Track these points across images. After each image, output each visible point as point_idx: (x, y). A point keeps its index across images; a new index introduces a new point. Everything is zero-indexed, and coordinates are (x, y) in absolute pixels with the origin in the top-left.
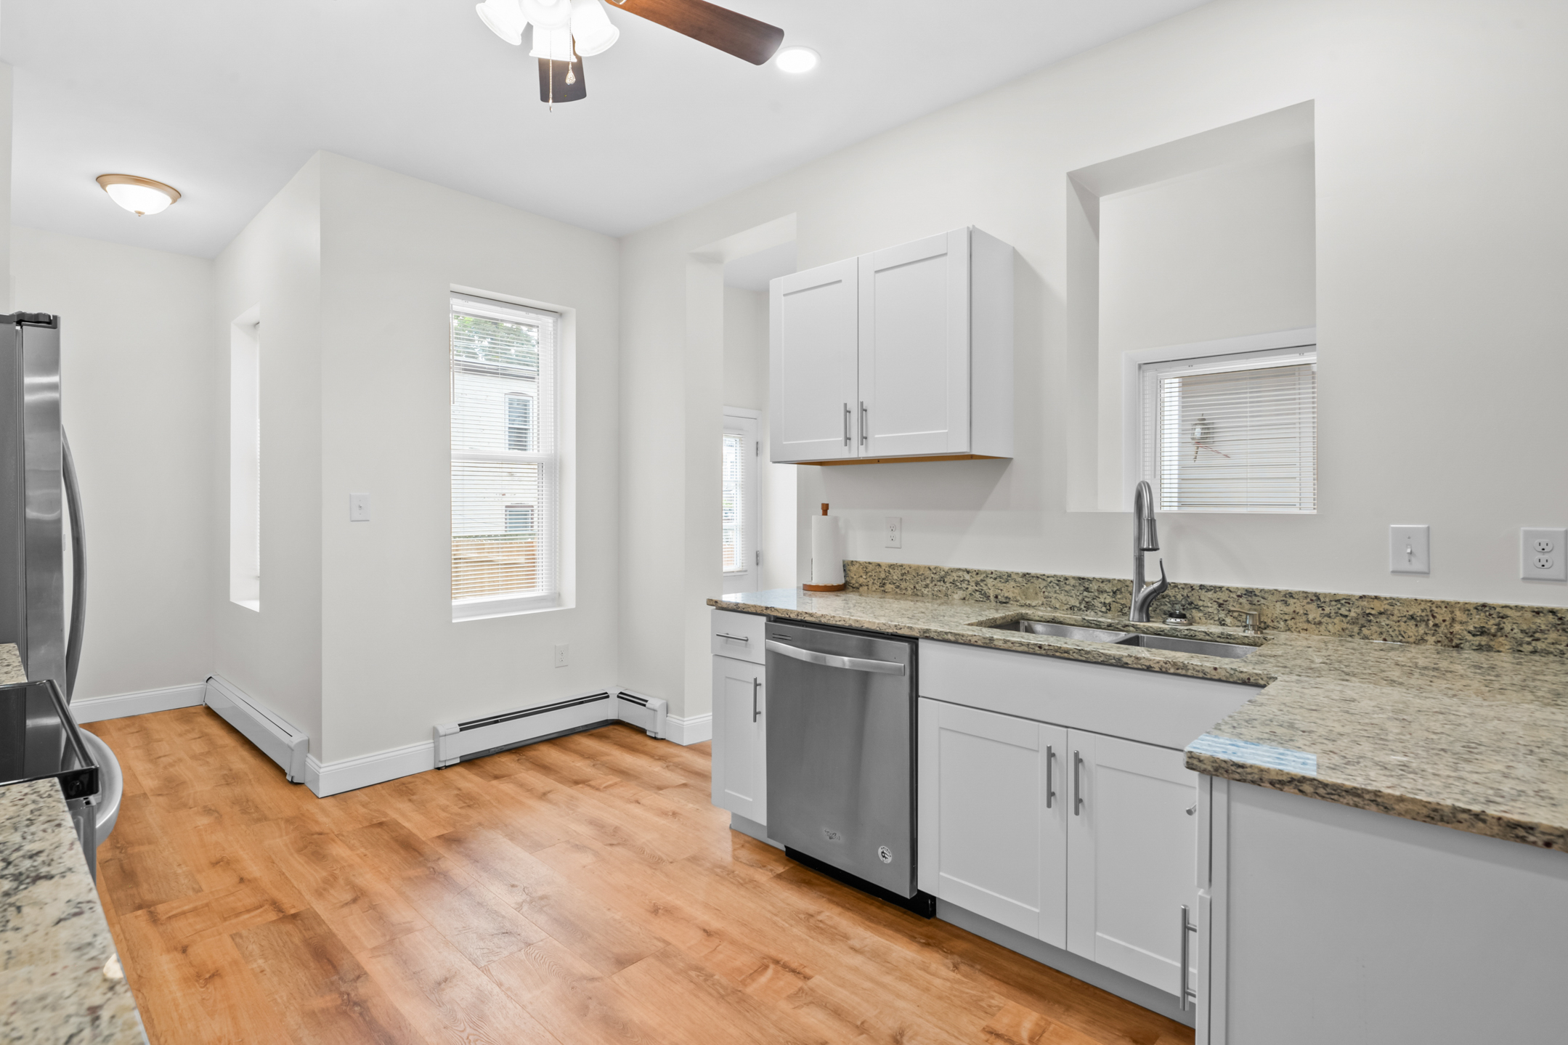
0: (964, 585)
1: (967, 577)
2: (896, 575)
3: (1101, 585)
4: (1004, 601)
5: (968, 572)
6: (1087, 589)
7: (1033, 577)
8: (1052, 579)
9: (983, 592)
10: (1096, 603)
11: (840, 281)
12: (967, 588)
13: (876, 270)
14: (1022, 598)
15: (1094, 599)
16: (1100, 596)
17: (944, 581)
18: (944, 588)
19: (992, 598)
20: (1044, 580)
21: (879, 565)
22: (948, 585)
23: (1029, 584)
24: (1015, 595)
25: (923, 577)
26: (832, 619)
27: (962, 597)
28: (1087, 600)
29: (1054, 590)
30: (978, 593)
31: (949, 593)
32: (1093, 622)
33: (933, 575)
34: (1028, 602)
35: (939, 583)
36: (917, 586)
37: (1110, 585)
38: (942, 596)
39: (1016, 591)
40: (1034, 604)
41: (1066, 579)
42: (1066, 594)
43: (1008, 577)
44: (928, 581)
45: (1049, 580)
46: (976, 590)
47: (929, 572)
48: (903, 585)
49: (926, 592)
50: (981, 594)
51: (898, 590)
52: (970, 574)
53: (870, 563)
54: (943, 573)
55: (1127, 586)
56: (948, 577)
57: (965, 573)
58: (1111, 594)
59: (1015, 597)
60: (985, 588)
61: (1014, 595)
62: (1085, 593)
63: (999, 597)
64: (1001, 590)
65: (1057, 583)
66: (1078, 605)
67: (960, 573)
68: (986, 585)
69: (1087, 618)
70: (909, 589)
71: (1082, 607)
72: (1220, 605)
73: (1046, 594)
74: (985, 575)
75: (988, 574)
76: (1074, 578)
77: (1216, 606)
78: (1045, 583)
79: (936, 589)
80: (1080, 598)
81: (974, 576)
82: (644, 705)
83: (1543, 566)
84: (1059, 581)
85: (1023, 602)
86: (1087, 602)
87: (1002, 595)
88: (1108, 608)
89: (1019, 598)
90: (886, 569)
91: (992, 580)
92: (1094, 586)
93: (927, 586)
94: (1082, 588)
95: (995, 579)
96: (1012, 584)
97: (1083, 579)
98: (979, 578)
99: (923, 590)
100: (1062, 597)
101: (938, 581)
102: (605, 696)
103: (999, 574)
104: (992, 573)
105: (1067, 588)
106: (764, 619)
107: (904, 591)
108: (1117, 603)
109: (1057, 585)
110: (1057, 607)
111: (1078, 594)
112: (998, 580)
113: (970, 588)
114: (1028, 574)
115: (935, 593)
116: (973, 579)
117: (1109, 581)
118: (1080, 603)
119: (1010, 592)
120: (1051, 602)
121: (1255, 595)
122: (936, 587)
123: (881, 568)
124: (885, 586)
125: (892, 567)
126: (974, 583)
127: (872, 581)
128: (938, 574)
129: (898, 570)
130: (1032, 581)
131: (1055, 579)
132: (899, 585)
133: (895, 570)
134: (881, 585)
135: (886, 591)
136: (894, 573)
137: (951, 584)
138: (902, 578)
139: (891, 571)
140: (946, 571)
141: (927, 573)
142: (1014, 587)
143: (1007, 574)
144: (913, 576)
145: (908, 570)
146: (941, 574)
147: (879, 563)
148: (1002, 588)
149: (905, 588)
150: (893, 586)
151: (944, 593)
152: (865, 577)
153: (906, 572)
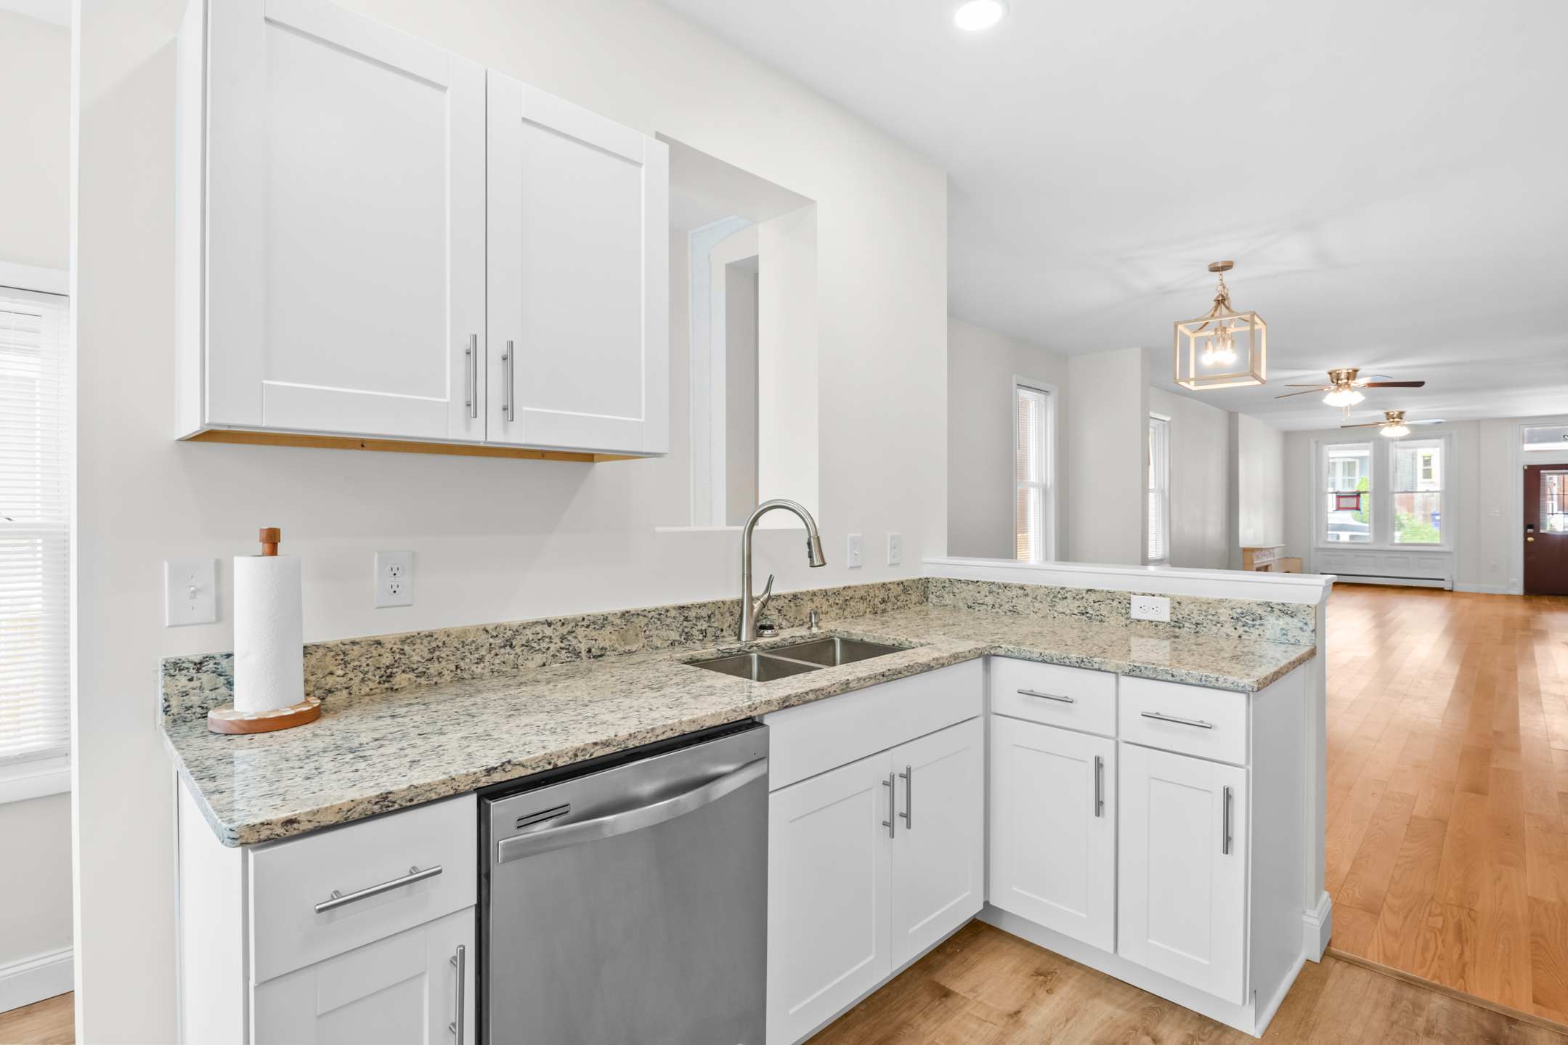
0: (544, 645)
1: (548, 631)
2: (417, 654)
3: (699, 611)
4: (599, 654)
5: (550, 624)
6: (686, 619)
7: (633, 615)
8: (653, 613)
9: (571, 649)
10: (695, 632)
12: (548, 649)
14: (620, 645)
15: (693, 628)
16: (698, 624)
17: (511, 646)
18: (512, 656)
19: (584, 654)
20: (645, 616)
21: (379, 643)
22: (518, 650)
23: (629, 624)
24: (613, 642)
25: (473, 647)
27: (541, 663)
28: (686, 630)
29: (655, 626)
30: (564, 652)
31: (520, 662)
33: (491, 640)
34: (627, 648)
35: (502, 651)
36: (462, 664)
37: (705, 609)
38: (509, 669)
39: (614, 637)
40: (634, 649)
41: (667, 611)
42: (667, 628)
43: (601, 622)
44: (483, 652)
45: (650, 615)
46: (561, 648)
47: (484, 636)
48: (434, 668)
49: (478, 671)
50: (569, 652)
51: (423, 681)
52: (553, 627)
53: (353, 643)
54: (509, 633)
55: (719, 608)
56: (519, 637)
57: (546, 626)
58: (707, 619)
59: (613, 646)
60: (574, 642)
61: (611, 644)
62: (685, 623)
63: (593, 650)
64: (596, 640)
65: (658, 616)
66: (679, 639)
67: (538, 628)
68: (575, 637)
70: (446, 672)
71: (682, 639)
72: (780, 611)
73: (647, 633)
74: (573, 624)
75: (578, 622)
76: (674, 608)
77: (777, 612)
78: (646, 620)
79: (497, 661)
80: (680, 630)
81: (559, 628)
84: (660, 614)
85: (621, 649)
86: (687, 633)
87: (596, 646)
88: (704, 634)
89: (617, 646)
90: (395, 648)
91: (583, 629)
92: (692, 614)
93: (481, 660)
94: (682, 618)
95: (588, 626)
96: (609, 628)
97: (683, 607)
98: (565, 630)
99: (474, 667)
100: (664, 633)
101: (501, 647)
103: (592, 619)
104: (583, 619)
105: (668, 621)
107: (435, 679)
108: (711, 627)
109: (659, 619)
110: (659, 646)
111: (679, 626)
112: (592, 627)
113: (553, 647)
114: (627, 612)
115: (496, 668)
116: (558, 633)
117: (705, 605)
118: (680, 636)
119: (607, 640)
120: (652, 641)
121: (798, 598)
122: (498, 657)
123: (382, 647)
124: (391, 679)
125: (408, 641)
126: (558, 637)
127: (362, 676)
128: (501, 636)
129: (421, 643)
130: (632, 620)
131: (657, 613)
132: (424, 670)
133: (414, 644)
134: (384, 678)
135: (395, 687)
136: (414, 650)
137: (523, 648)
138: (431, 656)
139: (406, 648)
140: (514, 629)
141: (483, 639)
142: (611, 633)
143: (602, 617)
144: (453, 649)
145: (444, 639)
146: (506, 636)
147: (377, 639)
148: (596, 638)
149: (436, 673)
150: (411, 675)
151: (512, 663)
152: (341, 673)
153: (440, 645)
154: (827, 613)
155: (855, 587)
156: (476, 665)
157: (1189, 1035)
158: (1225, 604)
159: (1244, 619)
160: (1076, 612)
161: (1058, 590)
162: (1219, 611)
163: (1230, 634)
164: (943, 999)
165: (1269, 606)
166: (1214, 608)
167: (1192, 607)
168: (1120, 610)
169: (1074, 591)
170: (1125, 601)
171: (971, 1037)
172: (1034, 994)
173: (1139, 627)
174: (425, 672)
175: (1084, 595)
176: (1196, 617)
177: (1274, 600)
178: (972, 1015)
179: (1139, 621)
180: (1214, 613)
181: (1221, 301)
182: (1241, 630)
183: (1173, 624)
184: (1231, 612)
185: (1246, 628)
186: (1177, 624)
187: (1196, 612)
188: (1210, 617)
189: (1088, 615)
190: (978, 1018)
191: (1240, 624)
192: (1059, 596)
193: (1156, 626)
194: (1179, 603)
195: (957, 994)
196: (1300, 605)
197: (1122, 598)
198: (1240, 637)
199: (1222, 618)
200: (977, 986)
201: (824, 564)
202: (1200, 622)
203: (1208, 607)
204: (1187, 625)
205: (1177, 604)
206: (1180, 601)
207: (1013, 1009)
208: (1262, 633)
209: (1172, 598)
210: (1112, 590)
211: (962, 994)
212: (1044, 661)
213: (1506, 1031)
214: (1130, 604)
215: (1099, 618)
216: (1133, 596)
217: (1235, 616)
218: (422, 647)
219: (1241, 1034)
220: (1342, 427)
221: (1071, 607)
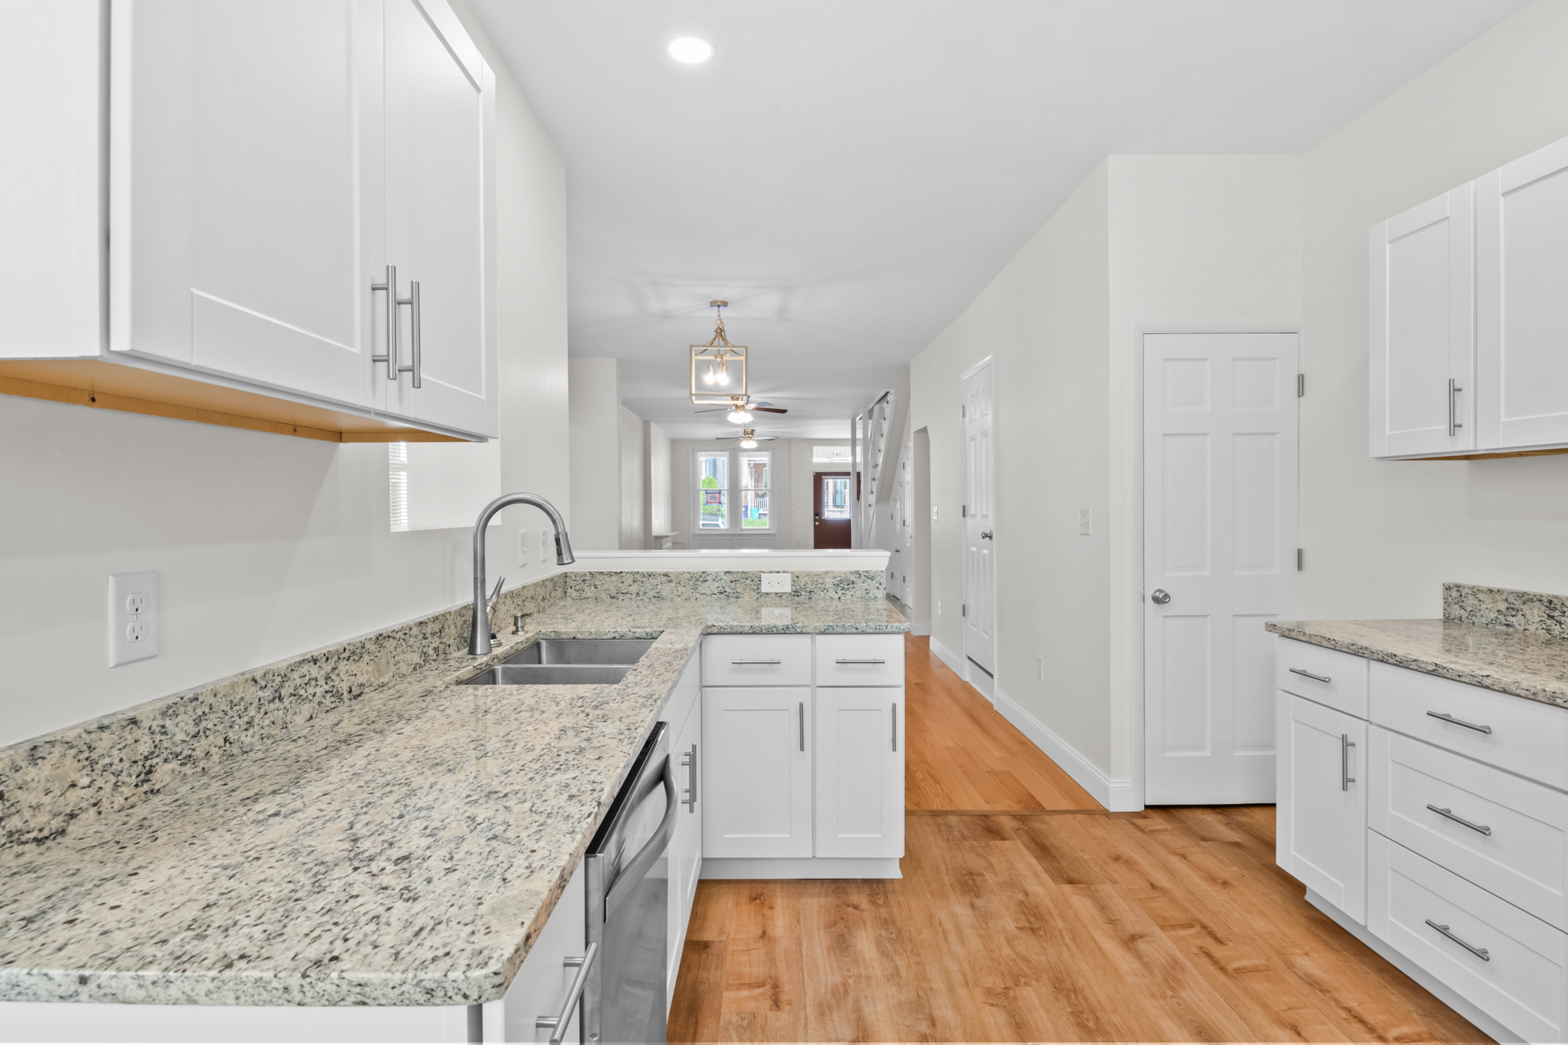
0: (311, 690)
1: (314, 671)
2: (180, 729)
3: (433, 625)
4: (358, 692)
5: (315, 661)
6: (424, 636)
7: (384, 638)
8: (400, 634)
9: (334, 691)
10: (431, 651)
12: (314, 695)
14: (375, 678)
15: (429, 646)
16: (432, 641)
17: (280, 699)
18: (281, 712)
19: (345, 695)
20: (394, 637)
21: (134, 722)
22: (286, 701)
23: (382, 650)
24: (369, 675)
25: (242, 706)
27: (308, 715)
28: (424, 650)
29: (402, 648)
30: (328, 696)
31: (289, 718)
33: (260, 694)
34: (381, 680)
35: (272, 706)
36: (232, 736)
37: (438, 623)
38: (278, 731)
39: (370, 669)
40: (386, 681)
41: (411, 629)
42: (411, 650)
43: (354, 653)
44: (252, 712)
45: (398, 636)
46: (326, 692)
47: (253, 688)
48: (201, 746)
49: (247, 740)
50: (333, 696)
51: (188, 769)
52: (318, 664)
53: (101, 728)
54: (278, 680)
56: (287, 684)
57: (311, 663)
58: (438, 634)
59: (369, 680)
60: (337, 682)
61: (368, 678)
62: (424, 642)
63: (353, 689)
65: (404, 637)
66: (419, 661)
67: (305, 669)
68: (338, 675)
70: (214, 750)
71: (422, 662)
73: (396, 658)
74: (336, 658)
75: (340, 654)
76: (415, 625)
78: (395, 643)
79: (267, 722)
80: (420, 650)
81: (324, 665)
84: (405, 634)
85: (376, 683)
86: (425, 654)
87: (356, 683)
89: (373, 679)
91: (345, 662)
92: (429, 630)
93: (250, 724)
94: (422, 636)
96: (366, 657)
97: (422, 623)
98: (329, 667)
99: (243, 736)
100: (408, 656)
101: (270, 702)
103: (352, 648)
104: (344, 649)
105: (411, 641)
107: (202, 764)
108: (441, 644)
109: (404, 640)
110: (405, 673)
111: (419, 646)
112: (351, 658)
113: (318, 691)
114: (380, 635)
115: (265, 732)
116: (322, 672)
117: (437, 618)
118: (420, 657)
119: (365, 674)
120: (399, 668)
122: (267, 716)
123: (139, 728)
124: (150, 776)
125: (170, 712)
126: (323, 678)
127: (113, 779)
128: (269, 686)
129: (185, 713)
130: (384, 645)
131: (403, 632)
132: (190, 752)
133: (177, 715)
134: (142, 777)
135: (156, 787)
136: (177, 725)
137: (291, 698)
138: (197, 730)
139: (168, 723)
140: (283, 674)
141: (253, 693)
142: (367, 663)
143: (360, 644)
144: (221, 714)
145: (210, 702)
146: (274, 684)
147: (131, 714)
148: (355, 672)
149: (203, 755)
150: (174, 765)
151: (281, 722)
152: (86, 781)
153: (207, 711)
155: (528, 586)
156: (245, 733)
157: (869, 895)
158: (830, 575)
159: (842, 585)
160: (715, 592)
161: (700, 574)
162: (826, 580)
163: (833, 597)
164: (707, 950)
165: (858, 574)
166: (822, 578)
167: (806, 579)
168: (752, 587)
169: (714, 574)
170: (756, 579)
171: (750, 966)
172: (763, 915)
173: (767, 599)
174: (190, 756)
175: (722, 576)
176: (810, 587)
177: (861, 569)
178: (737, 951)
179: (767, 594)
180: (822, 582)
181: (720, 332)
182: (840, 593)
183: (793, 593)
184: (833, 581)
185: (843, 591)
186: (796, 593)
187: (809, 582)
188: (819, 585)
189: (726, 593)
190: (743, 951)
191: (840, 588)
192: (701, 579)
193: (781, 597)
194: (797, 577)
195: (713, 942)
196: (877, 571)
197: (754, 577)
198: (839, 598)
199: (828, 586)
200: (721, 929)
201: (573, 561)
202: (812, 590)
203: (818, 578)
204: (803, 593)
205: (796, 577)
206: (798, 575)
207: (760, 932)
208: (853, 594)
209: (792, 573)
210: (746, 571)
211: (717, 940)
212: (754, 633)
213: (990, 823)
214: (760, 581)
215: (735, 595)
216: (763, 574)
217: (836, 583)
218: (186, 717)
219: (892, 881)
220: (717, 439)
221: (712, 588)
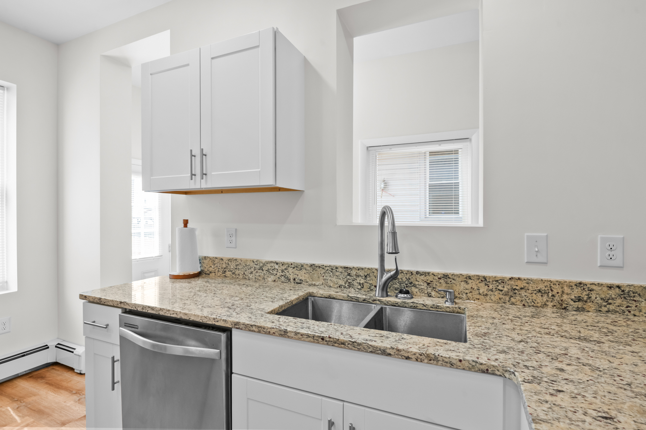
0: (275, 272)
1: (277, 267)
2: (232, 266)
3: (358, 272)
4: (299, 282)
5: (277, 264)
6: (349, 275)
7: (316, 267)
8: (328, 268)
9: (286, 276)
10: (355, 283)
11: (188, 65)
12: (276, 274)
13: (212, 57)
14: (310, 280)
15: (353, 280)
16: (357, 279)
17: (262, 269)
18: (262, 274)
19: (292, 280)
20: (323, 268)
21: (222, 259)
23: (314, 271)
24: (306, 278)
25: (249, 267)
26: (167, 312)
27: (273, 280)
28: (349, 281)
29: (329, 275)
30: (283, 277)
31: (265, 277)
32: (354, 298)
33: (255, 266)
34: (314, 283)
35: (259, 271)
36: (245, 273)
37: (363, 272)
38: (261, 279)
39: (306, 276)
40: (317, 284)
41: (337, 268)
42: (337, 277)
43: (300, 267)
44: (252, 270)
45: (326, 268)
46: (282, 275)
47: (253, 264)
48: (237, 272)
49: (251, 277)
50: (285, 278)
51: (234, 275)
52: (278, 265)
53: (216, 258)
54: (261, 264)
55: (373, 272)
56: (265, 267)
57: (275, 264)
58: (364, 277)
59: (306, 280)
60: (287, 274)
61: (305, 279)
62: (348, 277)
63: (296, 280)
64: (297, 275)
65: (331, 270)
66: (344, 285)
67: (272, 264)
68: (288, 272)
69: (350, 295)
70: (241, 275)
71: (346, 285)
72: (428, 284)
73: (325, 277)
74: (287, 266)
75: (290, 265)
76: (341, 267)
77: (426, 284)
78: (324, 271)
79: (257, 275)
80: (345, 280)
81: (281, 266)
82: (73, 352)
83: (611, 258)
84: (332, 269)
85: (310, 283)
86: (349, 283)
87: (298, 278)
88: (362, 286)
89: (308, 280)
90: (226, 262)
91: (292, 269)
92: (353, 273)
93: (251, 273)
94: (346, 274)
95: (294, 268)
96: (304, 271)
97: (347, 268)
98: (283, 268)
99: (249, 275)
100: (334, 279)
101: (258, 269)
102: (46, 347)
103: (296, 265)
104: (292, 264)
105: (337, 274)
106: (119, 311)
107: (238, 276)
108: (367, 283)
109: (331, 272)
110: (331, 285)
111: (344, 277)
112: (296, 268)
113: (278, 274)
114: (313, 265)
115: (257, 277)
116: (280, 268)
117: (362, 269)
118: (345, 283)
119: (303, 277)
120: (327, 282)
121: (449, 278)
122: (258, 273)
123: (223, 261)
124: (225, 273)
125: (230, 260)
126: (281, 270)
127: (218, 269)
128: (258, 265)
129: (233, 262)
130: (316, 269)
131: (330, 268)
132: (234, 272)
133: (231, 262)
134: (223, 272)
135: (227, 276)
136: (231, 264)
137: (266, 272)
138: (236, 267)
139: (229, 263)
140: (263, 263)
141: (252, 264)
142: (305, 273)
143: (301, 265)
144: (243, 266)
145: (240, 262)
146: (260, 265)
147: (222, 258)
148: (298, 274)
149: (238, 274)
150: (230, 273)
151: (262, 277)
152: (213, 267)
153: (239, 264)
154: (487, 295)
155: (527, 279)
156: (250, 274)
174: (234, 273)
218: (234, 263)
